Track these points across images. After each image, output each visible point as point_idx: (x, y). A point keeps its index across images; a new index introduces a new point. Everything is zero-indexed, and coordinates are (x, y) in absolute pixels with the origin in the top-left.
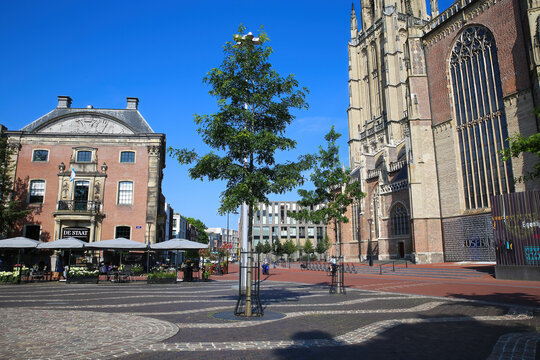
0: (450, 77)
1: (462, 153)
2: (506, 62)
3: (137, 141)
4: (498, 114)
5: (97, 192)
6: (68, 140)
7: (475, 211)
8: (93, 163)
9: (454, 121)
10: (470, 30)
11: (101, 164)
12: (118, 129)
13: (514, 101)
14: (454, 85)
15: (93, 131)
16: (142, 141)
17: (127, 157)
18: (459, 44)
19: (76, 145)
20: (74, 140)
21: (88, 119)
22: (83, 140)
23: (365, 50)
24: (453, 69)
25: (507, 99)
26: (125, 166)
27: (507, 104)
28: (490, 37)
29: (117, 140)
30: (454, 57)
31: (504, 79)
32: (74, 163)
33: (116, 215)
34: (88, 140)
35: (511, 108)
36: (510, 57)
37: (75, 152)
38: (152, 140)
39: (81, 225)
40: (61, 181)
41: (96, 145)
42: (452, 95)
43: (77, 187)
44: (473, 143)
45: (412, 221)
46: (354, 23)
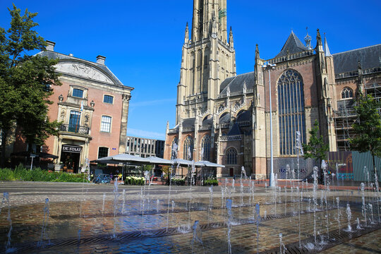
0: (277, 90)
1: (280, 128)
2: (307, 92)
3: (115, 89)
4: (301, 113)
5: (87, 121)
6: (66, 78)
7: (285, 156)
8: (85, 99)
9: (277, 112)
10: (290, 71)
11: (90, 101)
12: (103, 78)
13: (310, 109)
14: (279, 94)
15: (85, 75)
16: (118, 90)
17: (108, 99)
18: (283, 76)
19: (73, 84)
20: (71, 79)
21: (82, 66)
22: (78, 81)
23: (193, 53)
24: (279, 86)
25: (307, 108)
26: (107, 105)
27: (306, 110)
28: (300, 78)
29: (102, 86)
30: (280, 81)
31: (306, 99)
32: (70, 96)
33: (99, 139)
34: (82, 82)
35: (308, 113)
36: (309, 90)
37: (72, 89)
38: (125, 91)
39: (76, 144)
40: (60, 109)
41: (87, 86)
42: (277, 99)
43: (71, 115)
44: (287, 124)
45: (255, 158)
46: (187, 34)
